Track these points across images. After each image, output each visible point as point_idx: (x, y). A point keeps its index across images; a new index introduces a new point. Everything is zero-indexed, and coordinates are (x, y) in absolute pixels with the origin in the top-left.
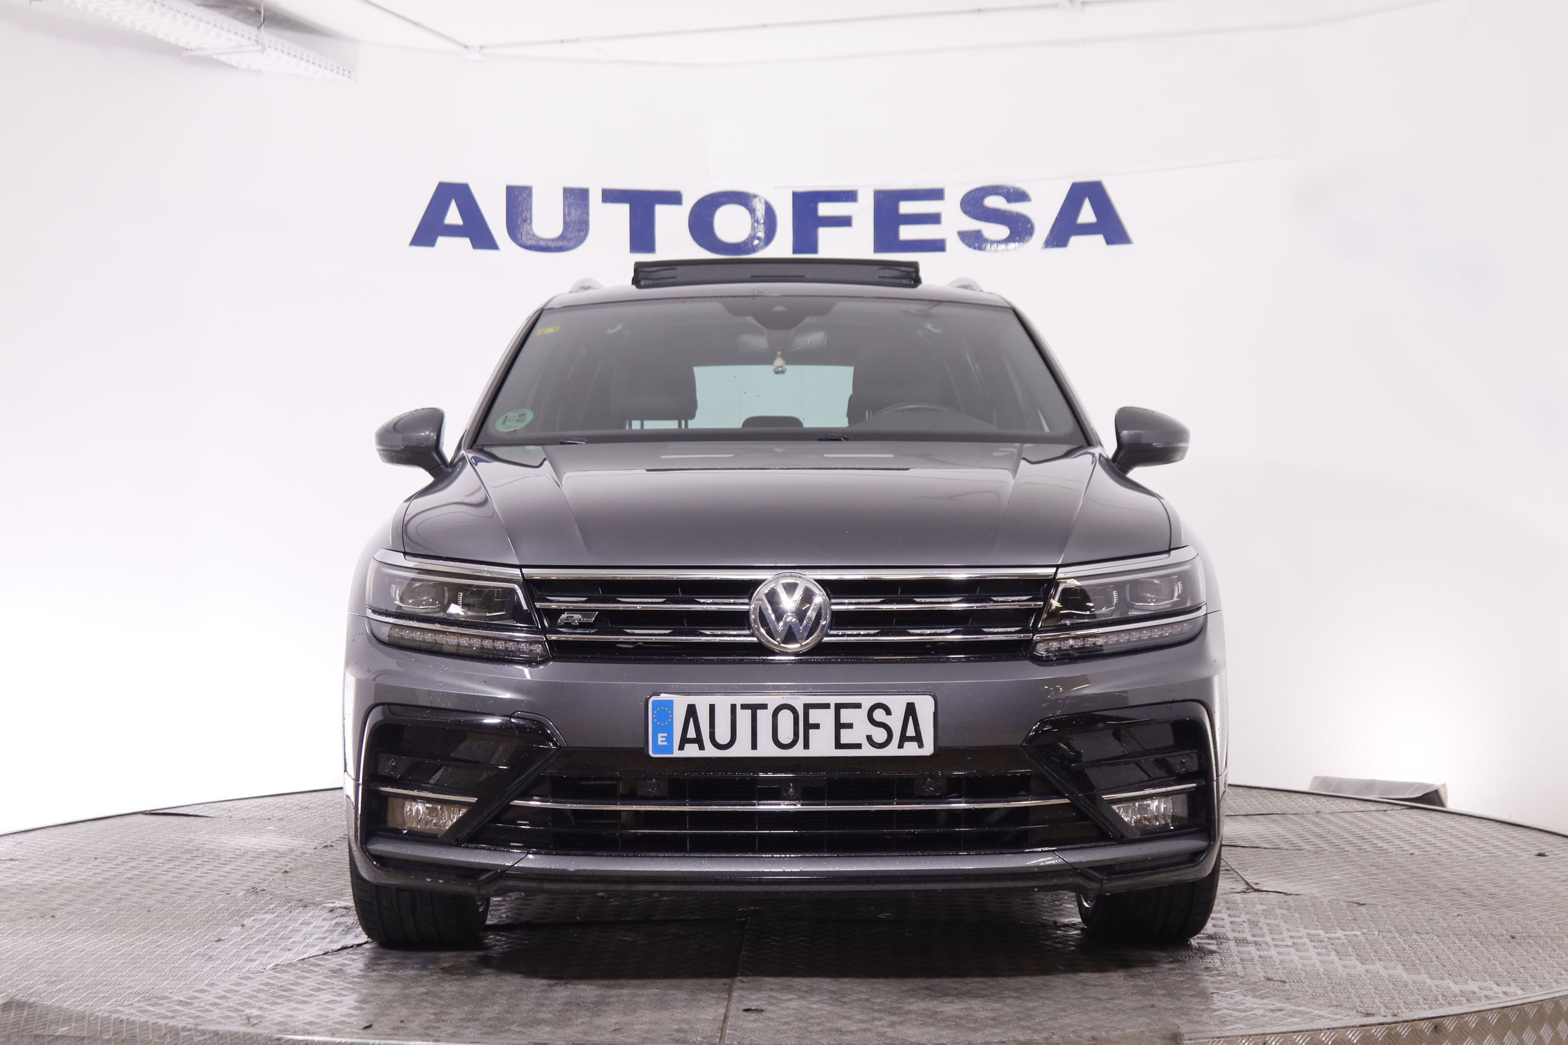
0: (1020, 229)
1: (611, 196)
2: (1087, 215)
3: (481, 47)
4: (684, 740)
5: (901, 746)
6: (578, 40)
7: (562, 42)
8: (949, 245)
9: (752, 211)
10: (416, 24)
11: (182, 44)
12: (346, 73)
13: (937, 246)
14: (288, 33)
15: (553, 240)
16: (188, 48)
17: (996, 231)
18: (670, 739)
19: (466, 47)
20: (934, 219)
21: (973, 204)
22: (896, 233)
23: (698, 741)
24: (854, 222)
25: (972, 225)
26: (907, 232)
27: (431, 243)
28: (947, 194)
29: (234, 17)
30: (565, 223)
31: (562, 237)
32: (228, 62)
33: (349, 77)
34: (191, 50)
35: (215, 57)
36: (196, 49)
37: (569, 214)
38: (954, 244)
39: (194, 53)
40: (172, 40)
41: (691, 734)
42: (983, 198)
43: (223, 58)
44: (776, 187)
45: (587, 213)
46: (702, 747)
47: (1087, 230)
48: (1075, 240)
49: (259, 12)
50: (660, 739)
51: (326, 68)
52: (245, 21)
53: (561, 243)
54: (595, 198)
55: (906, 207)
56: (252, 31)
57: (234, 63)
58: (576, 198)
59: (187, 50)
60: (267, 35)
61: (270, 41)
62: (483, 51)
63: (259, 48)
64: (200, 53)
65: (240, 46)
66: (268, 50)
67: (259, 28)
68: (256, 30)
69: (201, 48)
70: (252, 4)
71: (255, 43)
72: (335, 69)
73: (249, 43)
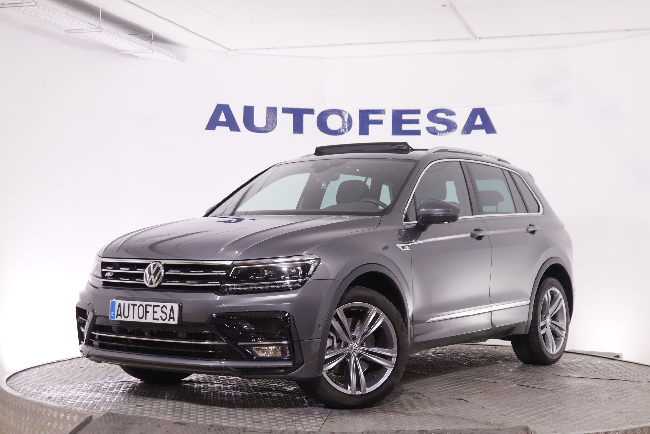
0: (451, 126)
1: (286, 110)
2: (479, 121)
3: (235, 50)
4: (118, 315)
5: (169, 320)
6: (275, 48)
7: (269, 48)
8: (422, 133)
9: (343, 117)
10: (211, 41)
11: (120, 49)
12: (182, 60)
13: (417, 133)
14: (159, 44)
15: (262, 128)
16: (122, 50)
17: (441, 127)
18: (114, 314)
19: (229, 50)
20: (416, 122)
21: (432, 116)
22: (401, 127)
23: (120, 315)
24: (384, 122)
25: (431, 124)
26: (405, 127)
27: (214, 129)
28: (422, 112)
29: (140, 38)
30: (267, 121)
31: (266, 127)
32: (136, 55)
33: (183, 61)
34: (123, 51)
35: (132, 54)
36: (125, 51)
37: (269, 118)
38: (424, 132)
39: (124, 52)
40: (117, 48)
41: (119, 313)
42: (436, 114)
43: (134, 54)
44: (352, 108)
45: (276, 118)
46: (121, 317)
47: (479, 127)
48: (473, 132)
49: (151, 36)
50: (112, 314)
51: (174, 58)
53: (264, 129)
54: (279, 111)
55: (405, 117)
56: (148, 44)
58: (272, 111)
59: (121, 51)
60: (154, 45)
61: (155, 48)
62: (236, 51)
63: (151, 51)
64: (127, 52)
65: (143, 50)
66: (154, 52)
67: (151, 43)
68: (150, 44)
69: (127, 50)
70: (149, 33)
71: (149, 49)
72: (178, 59)
73: (147, 49)
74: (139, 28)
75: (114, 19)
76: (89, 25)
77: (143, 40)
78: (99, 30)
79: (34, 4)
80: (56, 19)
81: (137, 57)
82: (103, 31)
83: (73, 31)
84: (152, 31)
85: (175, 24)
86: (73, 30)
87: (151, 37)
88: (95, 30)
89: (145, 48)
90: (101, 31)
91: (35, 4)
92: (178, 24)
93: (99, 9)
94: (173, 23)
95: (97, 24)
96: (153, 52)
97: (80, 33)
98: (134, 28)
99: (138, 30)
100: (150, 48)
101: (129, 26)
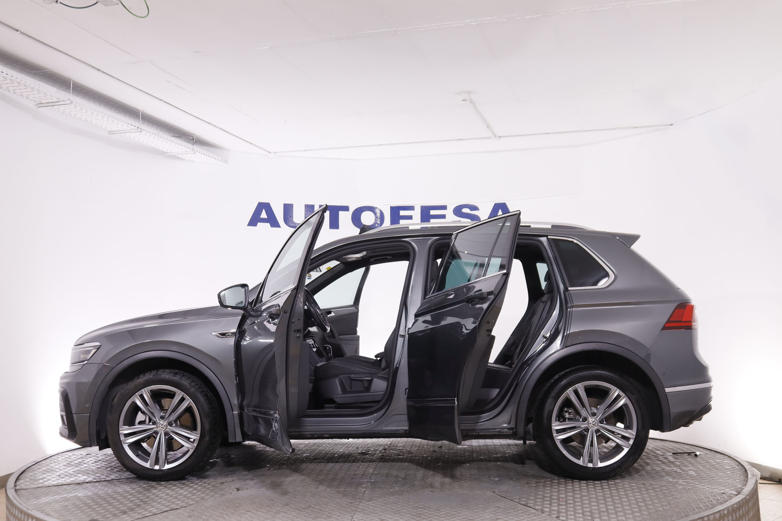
3: (275, 152)
6: (311, 150)
7: (305, 150)
10: (251, 144)
11: (164, 150)
12: (225, 162)
14: (204, 147)
16: (166, 152)
19: (269, 152)
29: (184, 141)
34: (168, 153)
35: (177, 155)
36: (170, 152)
40: (161, 149)
43: (180, 156)
44: (384, 205)
51: (218, 160)
52: (188, 142)
56: (190, 145)
57: (184, 158)
60: (196, 147)
61: (198, 150)
62: (276, 154)
63: (193, 152)
64: (171, 154)
65: (186, 151)
66: (197, 153)
67: (193, 145)
70: (192, 137)
72: (221, 160)
73: (190, 150)
74: (182, 131)
75: (156, 122)
76: (129, 126)
77: (185, 142)
78: (139, 130)
81: (182, 159)
82: (144, 132)
83: (115, 132)
84: (195, 134)
85: (214, 126)
87: (194, 139)
88: (136, 131)
89: (188, 150)
90: (141, 131)
92: (217, 126)
93: (140, 110)
94: (212, 124)
95: (137, 125)
96: (195, 153)
97: (123, 134)
98: (177, 131)
99: (181, 133)
100: (192, 150)
101: (172, 128)
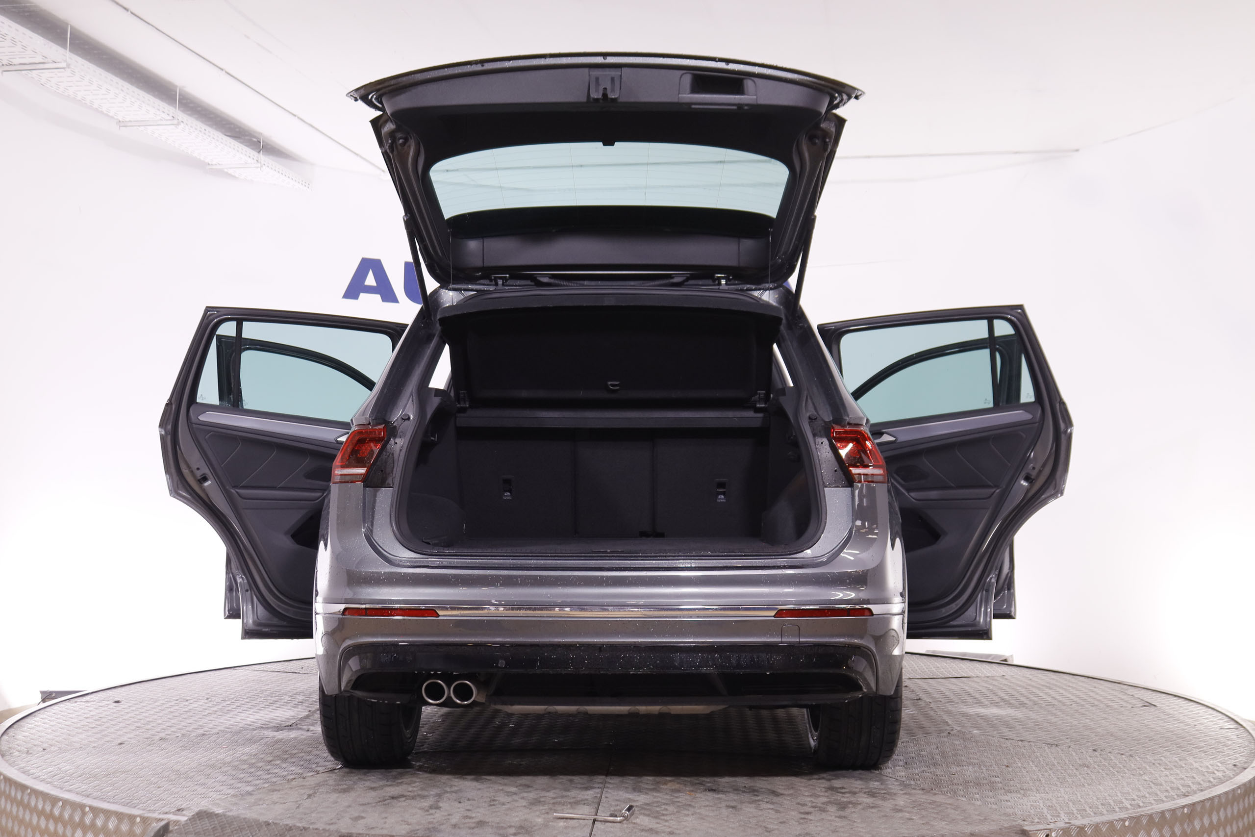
10: (357, 155)
11: (207, 161)
12: (307, 185)
14: (277, 159)
16: (210, 163)
29: (241, 143)
32: (235, 172)
33: (309, 187)
34: (213, 164)
35: (226, 170)
36: (216, 164)
39: (214, 167)
40: (202, 157)
43: (230, 171)
51: (295, 181)
52: (249, 147)
56: (253, 153)
57: (239, 174)
60: (262, 157)
61: (265, 161)
63: (259, 165)
64: (218, 167)
65: (246, 163)
66: (264, 167)
67: (259, 152)
68: (257, 153)
69: (219, 164)
70: (255, 137)
71: (256, 162)
72: (301, 182)
73: (252, 161)
74: (240, 128)
75: (200, 109)
76: (158, 113)
77: (246, 147)
78: (175, 122)
79: (64, 65)
80: (102, 99)
82: (182, 125)
83: (130, 124)
84: (261, 134)
86: (130, 121)
87: (260, 142)
88: (169, 122)
89: (248, 160)
90: (178, 124)
91: (67, 65)
93: (176, 88)
94: (298, 117)
95: (172, 113)
96: (262, 166)
97: (142, 128)
98: (232, 125)
99: (237, 130)
100: (258, 161)
101: (224, 123)
